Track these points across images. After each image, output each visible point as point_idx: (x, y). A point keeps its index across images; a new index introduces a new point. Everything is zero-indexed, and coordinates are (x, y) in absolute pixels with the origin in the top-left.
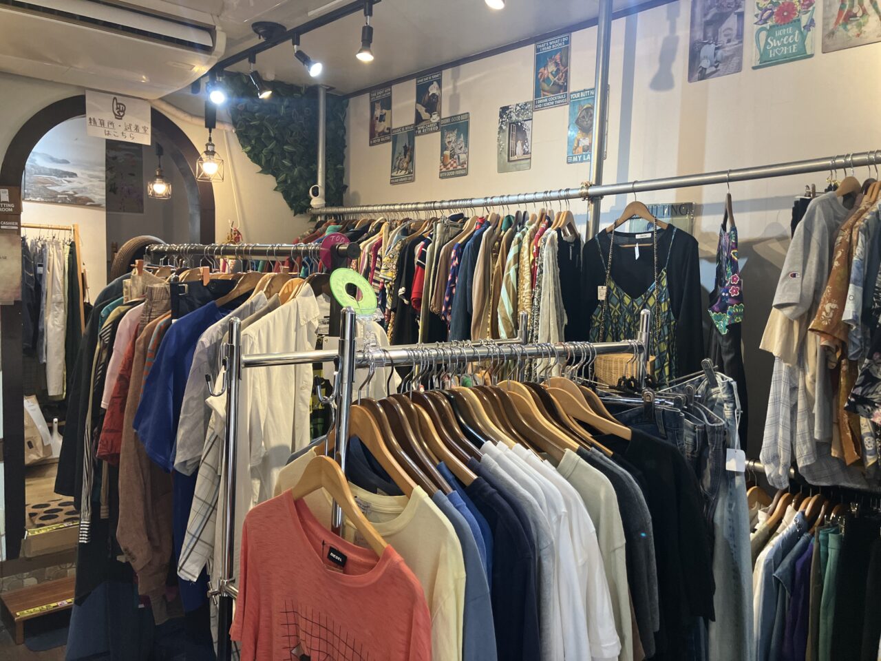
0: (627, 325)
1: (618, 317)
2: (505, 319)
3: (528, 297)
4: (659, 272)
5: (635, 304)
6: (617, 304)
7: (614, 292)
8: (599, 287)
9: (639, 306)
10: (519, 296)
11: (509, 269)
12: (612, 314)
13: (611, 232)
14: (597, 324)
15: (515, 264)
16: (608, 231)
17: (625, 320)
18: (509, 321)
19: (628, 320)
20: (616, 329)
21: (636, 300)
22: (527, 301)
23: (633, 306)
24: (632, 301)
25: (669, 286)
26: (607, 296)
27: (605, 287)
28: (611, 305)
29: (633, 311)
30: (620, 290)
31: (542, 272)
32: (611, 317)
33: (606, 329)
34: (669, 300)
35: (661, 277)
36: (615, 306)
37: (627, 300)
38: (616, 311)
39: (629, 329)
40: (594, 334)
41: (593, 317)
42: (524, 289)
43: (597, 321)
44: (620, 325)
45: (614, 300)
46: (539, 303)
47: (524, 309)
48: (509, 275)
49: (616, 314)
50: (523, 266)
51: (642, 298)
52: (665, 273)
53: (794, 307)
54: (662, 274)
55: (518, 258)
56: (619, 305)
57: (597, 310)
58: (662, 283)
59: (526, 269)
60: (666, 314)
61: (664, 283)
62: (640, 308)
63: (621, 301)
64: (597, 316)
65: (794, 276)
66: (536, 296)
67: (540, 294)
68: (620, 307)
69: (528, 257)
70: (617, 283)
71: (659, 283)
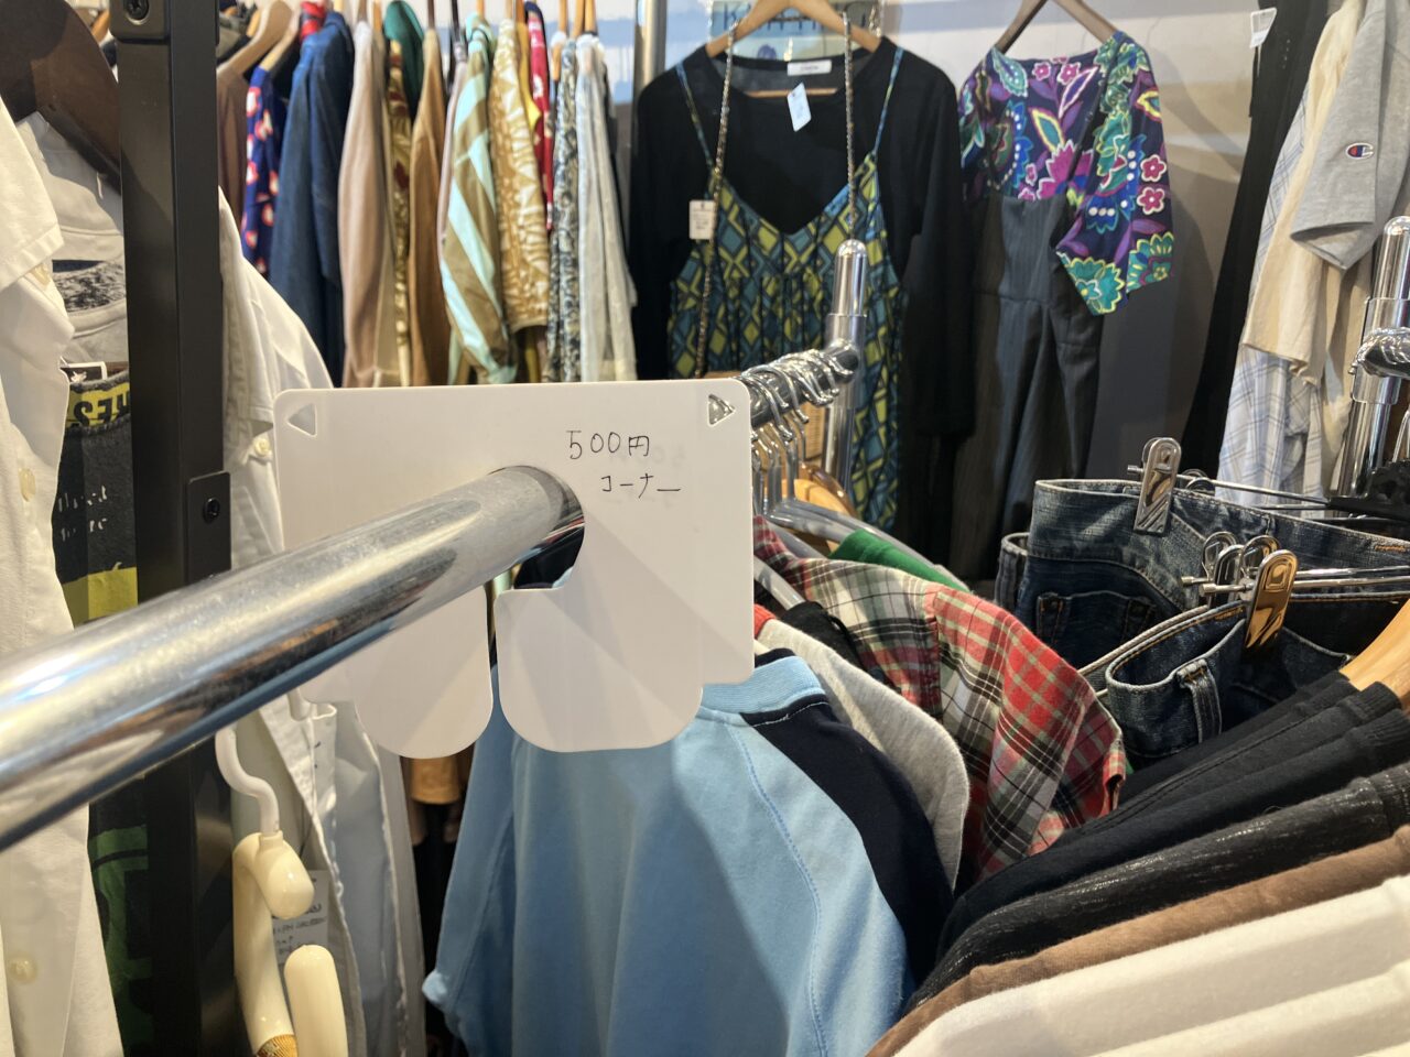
0: (767, 303)
1: (742, 284)
2: (472, 294)
3: (537, 228)
4: (858, 161)
5: (788, 248)
6: (739, 249)
7: (732, 217)
8: (695, 205)
9: (800, 253)
10: (504, 226)
11: (465, 145)
12: (726, 275)
13: (722, 56)
14: (691, 303)
15: (481, 130)
16: (712, 52)
17: (761, 291)
18: (487, 299)
19: (770, 291)
20: (737, 313)
21: (792, 237)
22: (531, 239)
23: (783, 253)
24: (782, 240)
25: (884, 198)
26: (717, 229)
27: (710, 205)
28: (723, 253)
29: (784, 266)
30: (750, 214)
31: (574, 153)
32: (723, 283)
33: (712, 315)
34: (884, 234)
35: (861, 176)
36: (734, 255)
37: (768, 237)
38: (735, 267)
39: (773, 315)
40: (685, 330)
41: (681, 285)
42: (518, 205)
43: (691, 294)
44: (745, 306)
45: (731, 239)
46: (574, 242)
47: (524, 263)
48: (467, 165)
49: (736, 275)
50: (507, 137)
51: (808, 232)
52: (872, 167)
53: (1353, 235)
54: (866, 168)
55: (486, 112)
56: (744, 252)
57: (690, 266)
58: (865, 192)
59: (516, 146)
60: (880, 270)
61: (872, 190)
62: (804, 258)
63: (751, 240)
64: (689, 283)
65: (1357, 152)
66: (564, 224)
67: (575, 219)
68: (749, 257)
69: (519, 111)
70: (742, 194)
71: (857, 191)
